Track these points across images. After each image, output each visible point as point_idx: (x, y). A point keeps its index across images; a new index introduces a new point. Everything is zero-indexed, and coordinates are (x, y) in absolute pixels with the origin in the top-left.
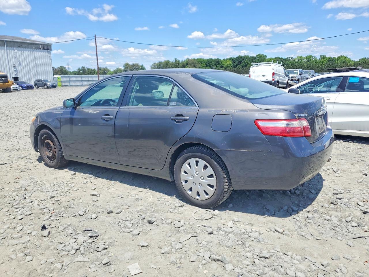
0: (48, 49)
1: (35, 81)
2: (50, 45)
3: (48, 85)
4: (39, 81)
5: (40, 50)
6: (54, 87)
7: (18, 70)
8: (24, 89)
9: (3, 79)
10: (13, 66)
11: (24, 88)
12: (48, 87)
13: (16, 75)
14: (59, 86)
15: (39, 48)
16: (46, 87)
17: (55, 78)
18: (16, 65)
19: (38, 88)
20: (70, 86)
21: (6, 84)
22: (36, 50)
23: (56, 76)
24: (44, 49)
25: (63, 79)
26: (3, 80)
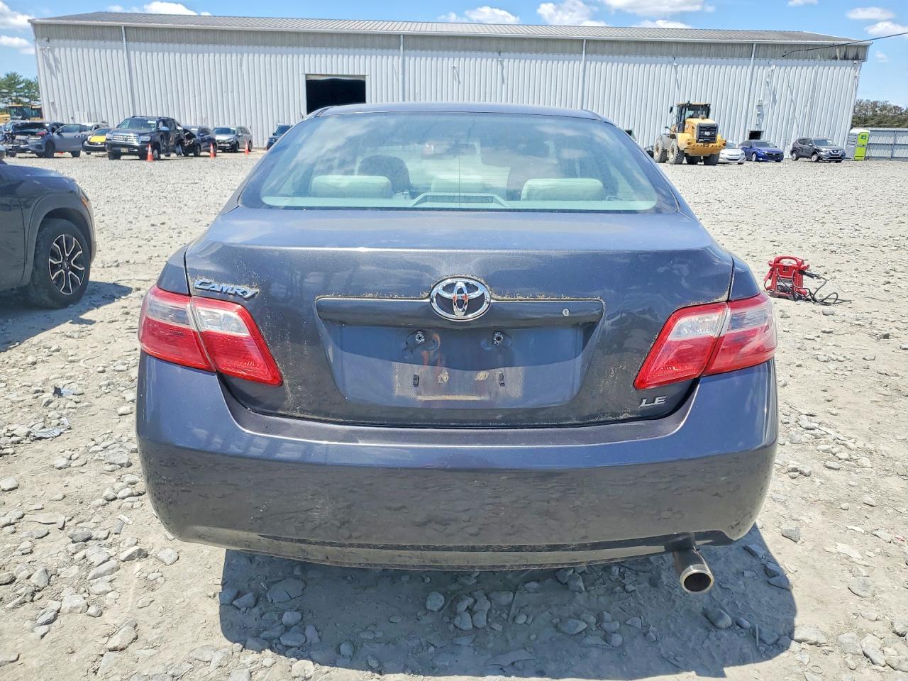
0: (856, 58)
1: (796, 142)
2: (865, 47)
3: (822, 153)
4: (803, 141)
5: (833, 61)
6: (837, 158)
7: (765, 113)
8: (761, 159)
9: (707, 133)
10: (756, 103)
11: (761, 157)
12: (819, 159)
13: (759, 125)
14: (857, 158)
15: (833, 56)
16: (815, 158)
17: (851, 134)
18: (765, 103)
19: (797, 159)
20: (892, 158)
21: (711, 145)
22: (823, 61)
23: (856, 131)
24: (845, 58)
25: (873, 140)
26: (706, 136)
